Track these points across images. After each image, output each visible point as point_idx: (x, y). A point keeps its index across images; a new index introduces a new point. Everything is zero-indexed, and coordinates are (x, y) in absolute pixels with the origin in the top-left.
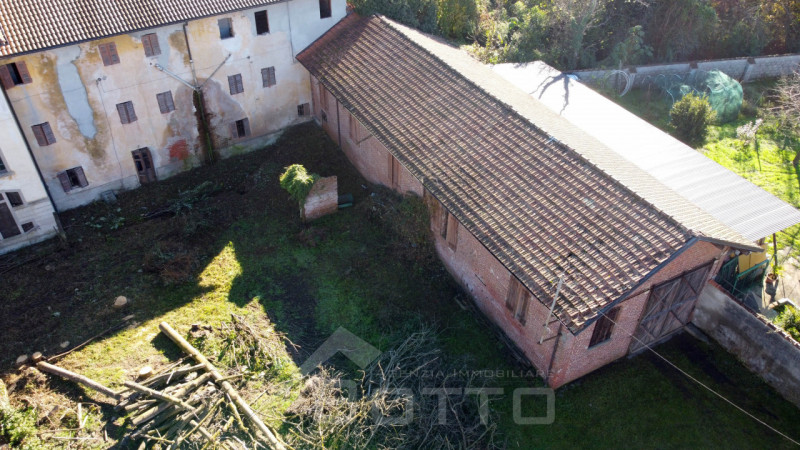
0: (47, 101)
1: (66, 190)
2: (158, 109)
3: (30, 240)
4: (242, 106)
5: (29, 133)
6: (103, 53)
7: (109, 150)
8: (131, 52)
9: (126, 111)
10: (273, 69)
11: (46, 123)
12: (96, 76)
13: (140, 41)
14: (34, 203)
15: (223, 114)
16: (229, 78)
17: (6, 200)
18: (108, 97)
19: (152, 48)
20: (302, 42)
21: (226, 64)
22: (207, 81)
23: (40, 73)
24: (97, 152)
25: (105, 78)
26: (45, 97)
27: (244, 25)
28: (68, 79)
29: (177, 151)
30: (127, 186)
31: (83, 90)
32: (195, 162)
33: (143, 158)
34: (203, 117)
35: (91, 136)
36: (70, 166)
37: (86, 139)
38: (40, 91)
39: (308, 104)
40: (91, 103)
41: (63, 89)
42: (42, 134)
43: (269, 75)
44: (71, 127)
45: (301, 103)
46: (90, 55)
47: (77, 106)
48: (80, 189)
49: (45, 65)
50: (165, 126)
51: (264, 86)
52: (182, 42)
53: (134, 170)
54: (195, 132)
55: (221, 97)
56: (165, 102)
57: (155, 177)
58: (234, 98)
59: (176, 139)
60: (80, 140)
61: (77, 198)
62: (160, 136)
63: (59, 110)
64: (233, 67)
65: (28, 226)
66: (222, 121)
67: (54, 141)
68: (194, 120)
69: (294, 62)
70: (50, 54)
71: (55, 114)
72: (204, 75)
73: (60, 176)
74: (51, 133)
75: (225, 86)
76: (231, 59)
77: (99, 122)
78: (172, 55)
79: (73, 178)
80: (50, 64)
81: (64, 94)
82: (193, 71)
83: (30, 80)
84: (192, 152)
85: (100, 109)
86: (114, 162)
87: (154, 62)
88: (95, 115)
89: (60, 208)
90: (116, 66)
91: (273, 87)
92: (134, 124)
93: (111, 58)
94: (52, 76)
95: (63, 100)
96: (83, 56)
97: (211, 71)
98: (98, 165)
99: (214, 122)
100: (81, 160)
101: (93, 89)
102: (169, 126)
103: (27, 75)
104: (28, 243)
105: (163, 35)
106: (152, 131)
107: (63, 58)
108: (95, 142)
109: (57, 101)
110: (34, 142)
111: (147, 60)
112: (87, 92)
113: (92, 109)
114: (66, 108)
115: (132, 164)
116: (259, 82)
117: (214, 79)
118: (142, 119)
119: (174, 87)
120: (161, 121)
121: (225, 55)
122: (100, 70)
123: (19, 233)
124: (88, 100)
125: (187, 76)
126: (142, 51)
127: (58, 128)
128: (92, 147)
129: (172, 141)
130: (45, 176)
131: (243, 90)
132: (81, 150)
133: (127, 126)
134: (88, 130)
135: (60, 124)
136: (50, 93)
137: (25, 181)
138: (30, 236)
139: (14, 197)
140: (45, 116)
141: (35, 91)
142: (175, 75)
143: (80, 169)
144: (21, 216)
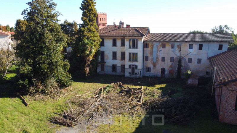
0: (150, 52)
1: (146, 72)
2: (170, 60)
4: (190, 66)
5: (145, 57)
6: (163, 45)
7: (157, 66)
8: (168, 47)
9: (163, 59)
10: (201, 59)
12: (160, 50)
13: (171, 45)
14: (139, 69)
15: (185, 67)
16: (189, 58)
17: (135, 67)
18: (161, 55)
19: (173, 47)
20: (211, 55)
22: (183, 58)
23: (151, 46)
24: (155, 66)
25: (161, 51)
26: (150, 51)
27: (196, 47)
28: (155, 49)
29: (171, 72)
30: (158, 76)
32: (175, 76)
33: (163, 70)
34: (180, 66)
37: (154, 62)
39: (210, 72)
40: (157, 55)
41: (153, 51)
42: (147, 58)
43: (199, 61)
44: (152, 59)
45: (207, 71)
46: (160, 45)
47: (154, 55)
48: (149, 73)
49: (152, 45)
50: (170, 65)
51: (198, 63)
52: (179, 47)
53: (160, 73)
54: (177, 69)
55: (185, 62)
56: (172, 59)
57: (164, 76)
58: (189, 63)
59: (172, 69)
60: (153, 62)
61: (147, 74)
62: (169, 67)
64: (190, 56)
65: (136, 74)
66: (184, 68)
67: (148, 60)
68: (177, 66)
69: (208, 59)
70: (154, 43)
71: (150, 55)
72: (183, 56)
73: (147, 68)
74: (148, 59)
75: (187, 60)
76: (191, 54)
77: (157, 59)
78: (177, 50)
79: (148, 69)
80: (153, 45)
82: (180, 54)
83: (148, 47)
84: (174, 73)
85: (158, 57)
86: (157, 69)
87: (172, 50)
88: (157, 58)
89: (144, 75)
90: (164, 49)
91: (200, 64)
92: (164, 62)
93: (164, 47)
94: (152, 48)
95: (152, 53)
96: (159, 45)
97: (185, 55)
98: (154, 69)
99: (182, 68)
100: (151, 66)
101: (158, 52)
102: (171, 65)
103: (148, 46)
104: (135, 77)
105: (176, 44)
106: (167, 65)
107: (156, 44)
109: (151, 53)
110: (145, 60)
111: (171, 49)
112: (157, 52)
114: (152, 55)
115: (160, 71)
116: (196, 62)
117: (185, 57)
118: (166, 62)
119: (175, 57)
120: (170, 63)
121: (189, 52)
122: (161, 49)
123: (134, 74)
125: (178, 55)
126: (171, 47)
127: (150, 58)
128: (154, 64)
129: (171, 69)
130: (144, 67)
131: (191, 62)
132: (152, 64)
133: (162, 62)
134: (155, 61)
135: (150, 57)
136: (151, 51)
137: (139, 64)
138: (136, 76)
139: (136, 66)
140: (148, 55)
141: (148, 50)
142: (176, 54)
143: (150, 68)
144: (136, 71)
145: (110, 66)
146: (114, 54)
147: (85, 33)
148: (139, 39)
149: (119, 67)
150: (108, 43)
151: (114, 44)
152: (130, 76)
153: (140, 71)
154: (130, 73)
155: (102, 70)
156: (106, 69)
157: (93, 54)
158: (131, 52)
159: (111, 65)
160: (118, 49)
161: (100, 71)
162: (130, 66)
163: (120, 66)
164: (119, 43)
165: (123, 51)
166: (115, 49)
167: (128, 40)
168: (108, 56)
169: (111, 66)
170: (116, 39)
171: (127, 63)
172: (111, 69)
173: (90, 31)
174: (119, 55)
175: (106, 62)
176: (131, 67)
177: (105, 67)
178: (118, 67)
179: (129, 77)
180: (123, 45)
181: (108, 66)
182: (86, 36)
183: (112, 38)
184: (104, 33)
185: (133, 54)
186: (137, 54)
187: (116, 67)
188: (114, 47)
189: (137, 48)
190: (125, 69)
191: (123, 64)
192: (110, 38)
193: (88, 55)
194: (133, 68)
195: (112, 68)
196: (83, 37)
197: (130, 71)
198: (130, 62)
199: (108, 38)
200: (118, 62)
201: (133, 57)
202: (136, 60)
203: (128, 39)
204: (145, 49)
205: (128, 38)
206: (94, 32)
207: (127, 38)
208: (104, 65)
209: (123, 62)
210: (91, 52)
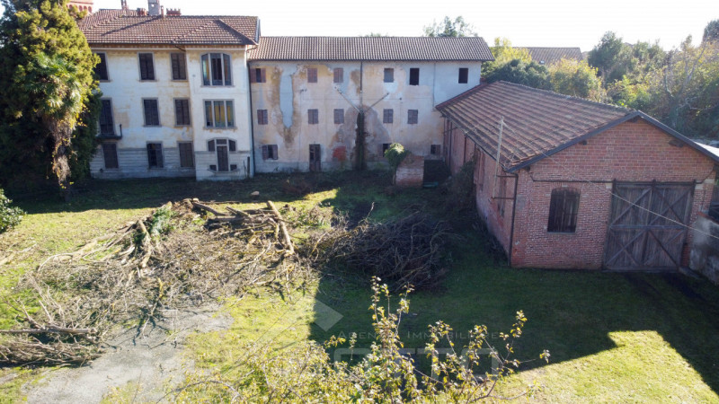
0: (270, 96)
1: (264, 158)
2: (332, 120)
3: (232, 177)
4: (389, 133)
5: (255, 114)
6: (309, 74)
7: (296, 139)
8: (325, 78)
9: (313, 116)
10: (417, 111)
11: (266, 110)
12: (301, 88)
13: (332, 72)
14: (241, 152)
15: (375, 136)
16: (385, 111)
17: (228, 145)
18: (305, 103)
19: (338, 77)
20: (442, 98)
21: (384, 100)
22: (369, 109)
23: (272, 78)
24: (289, 139)
25: (306, 90)
26: (270, 93)
27: (402, 75)
28: (285, 86)
29: (338, 154)
30: (300, 168)
31: (291, 94)
32: (349, 165)
33: (315, 151)
34: (361, 134)
35: (288, 126)
36: (271, 143)
37: (285, 128)
38: (269, 89)
39: (439, 146)
40: (294, 104)
41: (281, 91)
42: (262, 117)
43: (413, 116)
44: (278, 117)
45: (435, 143)
46: (301, 74)
47: (285, 105)
48: (272, 161)
49: (276, 73)
50: (335, 133)
51: (409, 122)
52: (357, 77)
53: (308, 159)
54: (353, 143)
55: (376, 123)
56: (339, 116)
57: (320, 168)
58: (385, 125)
59: (340, 144)
60: (282, 127)
61: (268, 166)
62: (330, 139)
63: (275, 104)
64: (389, 103)
65: (234, 167)
66: (373, 141)
67: (266, 123)
68: (355, 134)
69: (434, 111)
70: (281, 67)
71: (273, 106)
72: (368, 104)
73: (264, 147)
74: (266, 117)
75: (381, 116)
76: (388, 97)
77: (295, 118)
78: (350, 85)
79: (270, 152)
80: (278, 74)
81: (281, 95)
82: (361, 99)
83: (265, 81)
84: (348, 157)
85: (298, 109)
86: (297, 148)
87: (338, 87)
88: (294, 113)
89: (257, 170)
90: (314, 84)
91: (415, 125)
92: (316, 125)
93: (313, 78)
94: (277, 83)
95: (279, 99)
96: (297, 73)
97: (373, 102)
98: (287, 147)
99: (368, 140)
100: (278, 140)
101: (297, 95)
102: (338, 133)
103: (265, 77)
104: (230, 179)
105: (348, 69)
106: (326, 134)
107: (287, 71)
108: (289, 131)
109: (276, 98)
110: (256, 120)
111: (334, 85)
112: (294, 97)
113: (294, 108)
114: (279, 103)
115: (307, 153)
116: (405, 119)
117: (374, 108)
118: (321, 124)
119: (346, 107)
120: (333, 128)
121: (385, 93)
122: (304, 84)
123: (227, 170)
124: (293, 102)
125: (356, 102)
126: (332, 78)
127: (272, 115)
128: (287, 133)
129: (337, 145)
130: (255, 144)
131: (392, 122)
132: (280, 134)
133: (311, 125)
134: (288, 122)
135: (273, 113)
136: (274, 92)
137: (241, 135)
138: (233, 174)
139: (233, 144)
140: (266, 106)
141: (265, 88)
142: (349, 99)
143: (276, 146)
144: (232, 158)
145: (137, 150)
146: (151, 107)
147: (36, 30)
148: (233, 52)
149: (172, 149)
150: (124, 69)
151: (147, 72)
152: (215, 176)
153: (249, 158)
154: (213, 167)
155: (108, 165)
156: (123, 160)
157: (78, 108)
158: (209, 97)
159: (143, 145)
160: (163, 88)
161: (101, 170)
162: (211, 144)
163: (175, 145)
164: (162, 67)
165: (181, 96)
166: (149, 90)
167: (196, 59)
168: (125, 114)
169: (143, 149)
170: (151, 55)
171: (201, 136)
172: (143, 159)
173: (53, 22)
174: (167, 111)
175: (120, 138)
176: (216, 145)
177: (118, 153)
178: (167, 149)
179: (212, 179)
180: (179, 73)
181: (130, 150)
182: (39, 41)
183: (135, 52)
184: (103, 35)
185: (219, 103)
186: (230, 103)
187: (160, 152)
188: (148, 84)
189: (229, 83)
190: (197, 156)
191: (186, 139)
192: (130, 52)
193: (61, 113)
194: (223, 149)
195: (146, 155)
196: (28, 47)
197: (213, 159)
198: (211, 131)
199: (119, 52)
200: (167, 134)
201: (219, 114)
202: (231, 124)
203: (195, 55)
204: (256, 86)
205: (198, 52)
206: (68, 28)
207: (192, 52)
208: (114, 147)
209: (183, 134)
210: (68, 102)
